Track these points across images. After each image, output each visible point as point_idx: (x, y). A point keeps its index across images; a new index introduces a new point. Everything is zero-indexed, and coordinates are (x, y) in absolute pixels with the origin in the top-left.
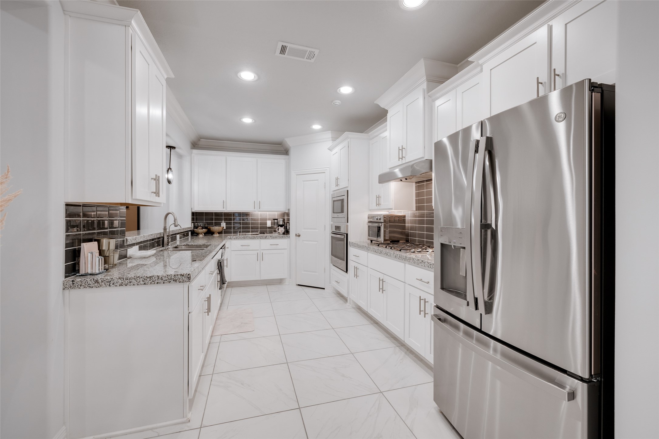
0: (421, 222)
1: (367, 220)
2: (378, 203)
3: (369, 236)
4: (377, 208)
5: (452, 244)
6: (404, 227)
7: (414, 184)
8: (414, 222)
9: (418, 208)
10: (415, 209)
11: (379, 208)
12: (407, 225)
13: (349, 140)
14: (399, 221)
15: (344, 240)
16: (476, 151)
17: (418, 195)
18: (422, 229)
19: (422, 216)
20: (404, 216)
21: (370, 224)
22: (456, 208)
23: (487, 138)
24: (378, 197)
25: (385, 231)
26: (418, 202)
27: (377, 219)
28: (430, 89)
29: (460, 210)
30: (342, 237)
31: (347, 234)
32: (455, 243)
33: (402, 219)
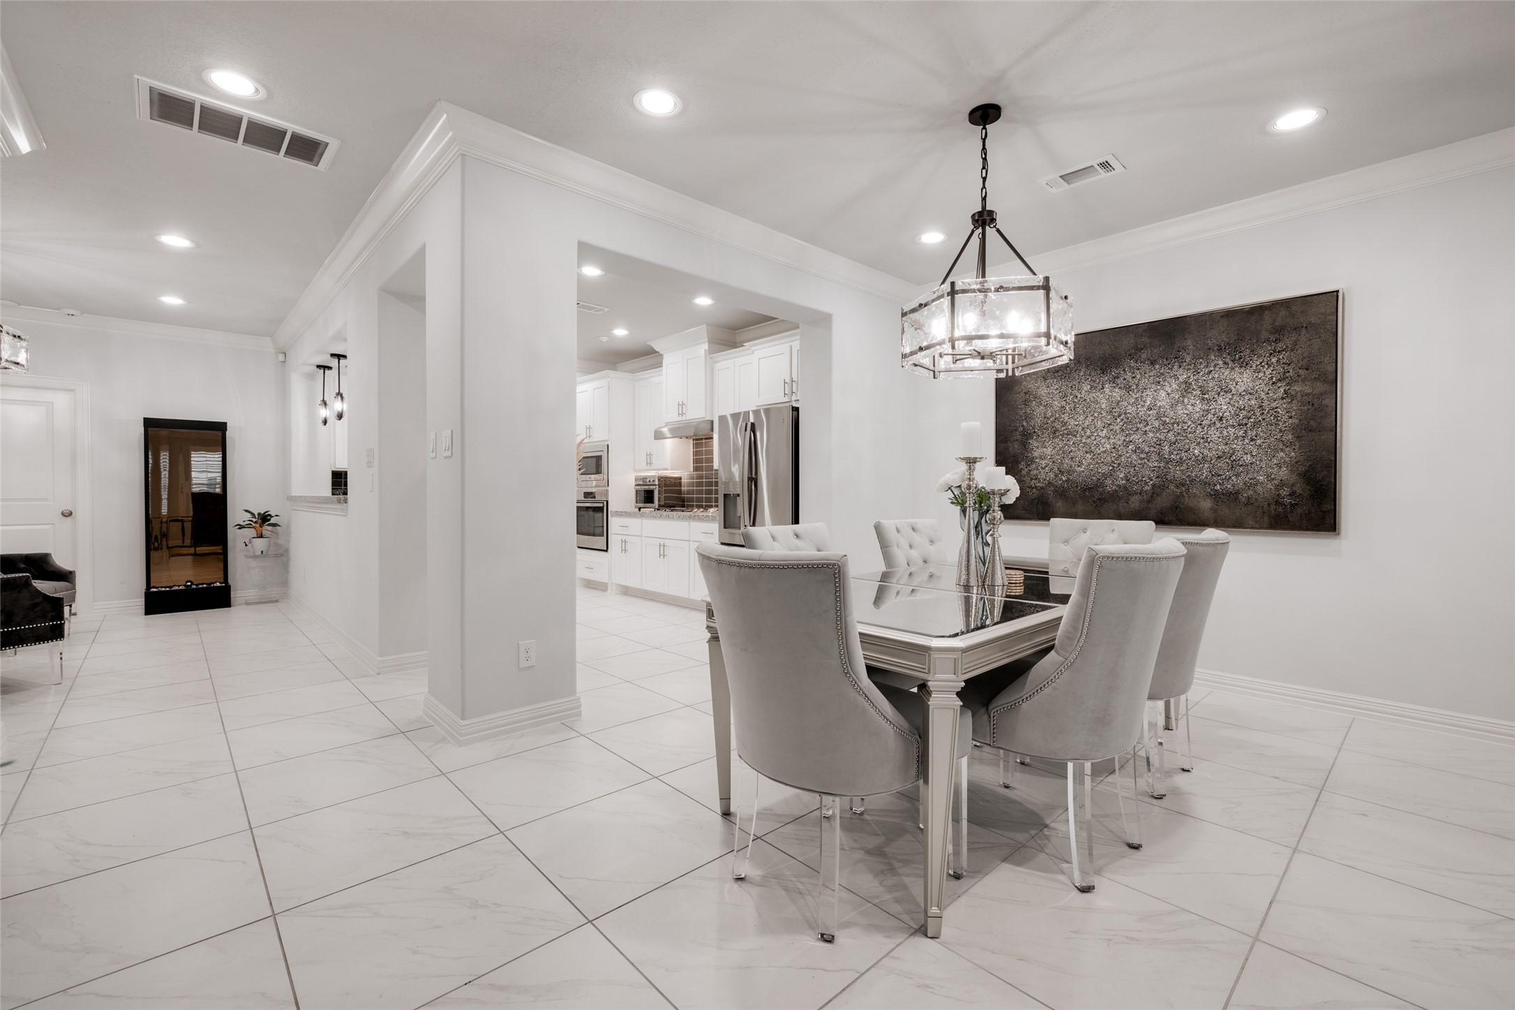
0: (700, 484)
1: (633, 483)
2: (648, 462)
3: (637, 503)
4: (646, 468)
5: (732, 493)
6: (680, 492)
7: (692, 440)
8: (691, 484)
9: (696, 469)
10: (692, 470)
11: (649, 467)
12: (683, 488)
13: (609, 379)
14: (675, 485)
15: (603, 509)
16: (746, 430)
17: (696, 453)
18: (700, 492)
19: (700, 477)
20: (680, 478)
21: (638, 487)
22: (734, 464)
23: (752, 423)
24: (649, 455)
25: (659, 498)
26: (696, 461)
27: (650, 481)
28: (711, 352)
29: (737, 466)
30: (601, 505)
31: (607, 502)
32: (732, 491)
33: (677, 482)
